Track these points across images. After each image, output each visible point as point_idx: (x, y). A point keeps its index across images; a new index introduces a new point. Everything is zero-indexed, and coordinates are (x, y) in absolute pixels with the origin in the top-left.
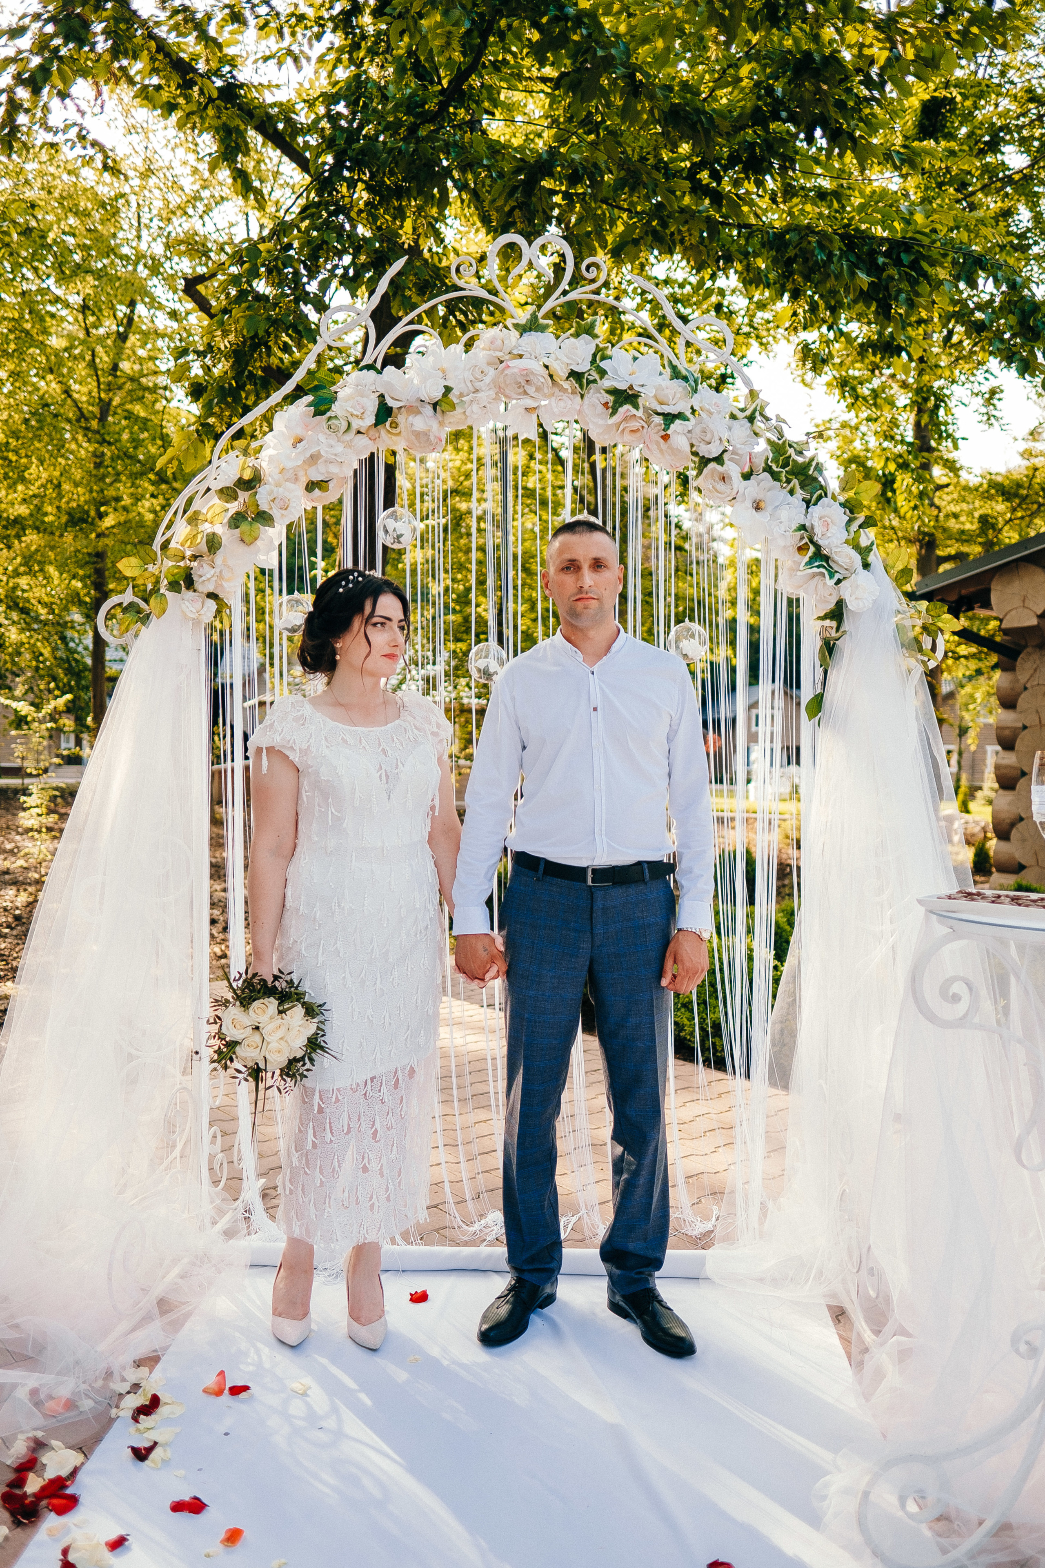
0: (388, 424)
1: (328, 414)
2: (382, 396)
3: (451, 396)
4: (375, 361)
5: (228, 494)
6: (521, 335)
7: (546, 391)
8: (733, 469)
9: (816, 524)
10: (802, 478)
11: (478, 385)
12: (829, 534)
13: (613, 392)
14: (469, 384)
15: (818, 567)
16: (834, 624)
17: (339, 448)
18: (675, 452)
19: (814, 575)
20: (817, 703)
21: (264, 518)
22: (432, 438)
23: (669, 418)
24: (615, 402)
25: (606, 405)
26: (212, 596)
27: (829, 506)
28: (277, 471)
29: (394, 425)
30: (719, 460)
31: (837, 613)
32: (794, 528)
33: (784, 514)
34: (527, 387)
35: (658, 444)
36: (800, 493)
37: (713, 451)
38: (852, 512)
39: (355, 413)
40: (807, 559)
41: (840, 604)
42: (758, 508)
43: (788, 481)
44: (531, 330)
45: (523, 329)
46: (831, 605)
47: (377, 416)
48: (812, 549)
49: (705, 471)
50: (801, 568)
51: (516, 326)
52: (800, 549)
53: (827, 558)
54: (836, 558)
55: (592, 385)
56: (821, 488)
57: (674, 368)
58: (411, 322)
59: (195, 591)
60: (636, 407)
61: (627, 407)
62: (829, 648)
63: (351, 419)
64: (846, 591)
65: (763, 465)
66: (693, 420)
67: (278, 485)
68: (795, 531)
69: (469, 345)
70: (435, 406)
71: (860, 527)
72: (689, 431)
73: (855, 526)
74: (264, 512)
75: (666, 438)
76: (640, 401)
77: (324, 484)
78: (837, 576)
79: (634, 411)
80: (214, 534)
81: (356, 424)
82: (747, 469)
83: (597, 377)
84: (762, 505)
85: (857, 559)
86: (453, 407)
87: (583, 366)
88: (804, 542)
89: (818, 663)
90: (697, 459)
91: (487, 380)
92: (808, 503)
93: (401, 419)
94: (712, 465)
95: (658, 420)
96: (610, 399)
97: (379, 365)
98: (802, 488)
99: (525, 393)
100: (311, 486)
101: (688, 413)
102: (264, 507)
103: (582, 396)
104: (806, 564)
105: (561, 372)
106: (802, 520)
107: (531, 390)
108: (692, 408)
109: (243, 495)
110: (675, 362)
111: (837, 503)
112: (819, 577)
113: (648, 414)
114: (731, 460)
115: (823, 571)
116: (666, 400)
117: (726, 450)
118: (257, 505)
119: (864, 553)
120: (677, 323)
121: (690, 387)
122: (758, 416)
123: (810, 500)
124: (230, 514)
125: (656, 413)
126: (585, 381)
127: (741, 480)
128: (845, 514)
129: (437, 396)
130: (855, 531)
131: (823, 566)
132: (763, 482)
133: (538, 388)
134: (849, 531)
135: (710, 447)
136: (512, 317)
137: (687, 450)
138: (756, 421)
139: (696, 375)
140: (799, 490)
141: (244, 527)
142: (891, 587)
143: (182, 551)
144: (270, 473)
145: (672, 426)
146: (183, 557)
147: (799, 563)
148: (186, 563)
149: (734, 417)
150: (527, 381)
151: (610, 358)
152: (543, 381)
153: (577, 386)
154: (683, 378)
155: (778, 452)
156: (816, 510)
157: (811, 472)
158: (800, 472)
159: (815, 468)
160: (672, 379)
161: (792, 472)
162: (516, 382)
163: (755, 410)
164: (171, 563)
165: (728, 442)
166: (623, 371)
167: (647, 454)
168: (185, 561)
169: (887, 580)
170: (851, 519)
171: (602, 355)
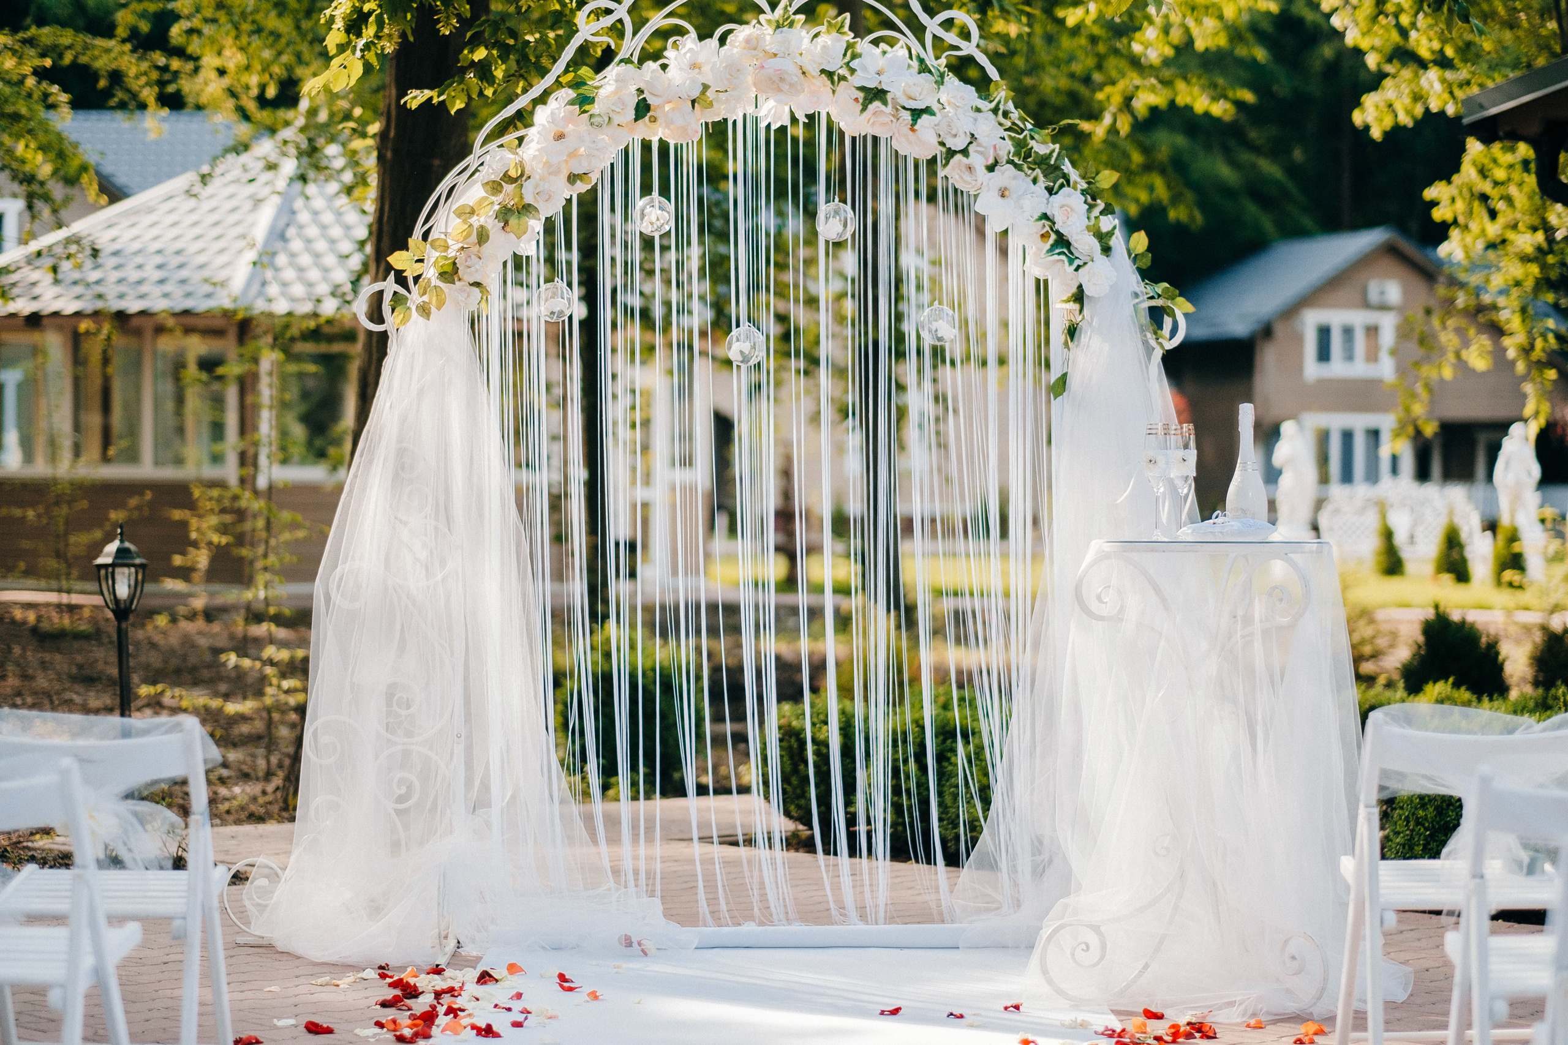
0: (647, 118)
1: (590, 112)
2: (640, 91)
3: (708, 93)
4: (632, 55)
5: (495, 187)
6: (774, 31)
7: (799, 88)
8: (978, 160)
9: (1056, 214)
10: (1044, 167)
11: (734, 82)
12: (1069, 223)
13: (862, 89)
14: (725, 82)
15: (1059, 254)
16: (1077, 306)
18: (923, 143)
19: (1055, 261)
20: (1062, 382)
21: (526, 209)
22: (690, 131)
23: (917, 114)
24: (865, 99)
25: (856, 100)
26: (477, 284)
27: (1069, 196)
28: (541, 164)
29: (654, 120)
30: (965, 152)
31: (1079, 297)
32: (1036, 217)
33: (1027, 203)
34: (782, 85)
35: (906, 135)
36: (1042, 182)
37: (958, 144)
38: (1094, 199)
39: (618, 110)
40: (1048, 246)
41: (1080, 287)
42: (1003, 196)
43: (1033, 170)
44: (782, 26)
45: (776, 26)
46: (1074, 290)
47: (636, 109)
48: (1053, 237)
49: (952, 161)
50: (1044, 255)
51: (769, 21)
52: (1042, 236)
53: (1067, 244)
54: (1076, 245)
55: (842, 82)
56: (1066, 177)
57: (921, 61)
58: (666, 17)
59: (460, 280)
60: (885, 103)
61: (876, 104)
62: (1072, 332)
63: (611, 115)
64: (1083, 277)
65: (1006, 157)
66: (939, 115)
67: (541, 178)
68: (1038, 220)
69: (723, 40)
70: (693, 102)
71: (1101, 213)
72: (937, 125)
73: (1096, 212)
74: (529, 205)
75: (912, 130)
76: (889, 97)
77: (585, 176)
78: (1077, 263)
79: (883, 107)
80: (482, 227)
81: (617, 119)
82: (991, 161)
83: (847, 75)
84: (1006, 193)
85: (1096, 245)
86: (711, 105)
87: (836, 64)
88: (1045, 230)
89: (1063, 344)
90: (944, 150)
91: (744, 78)
92: (1050, 191)
93: (658, 114)
94: (958, 157)
95: (907, 116)
96: (861, 95)
97: (635, 59)
98: (1045, 176)
99: (780, 90)
100: (573, 178)
101: (935, 107)
102: (529, 199)
103: (834, 92)
104: (1048, 251)
105: (813, 69)
106: (1043, 209)
107: (785, 87)
108: (938, 102)
109: (508, 188)
110: (923, 55)
111: (1079, 191)
112: (1060, 264)
113: (897, 110)
114: (977, 151)
115: (1063, 257)
116: (913, 95)
117: (971, 143)
118: (522, 198)
119: (1103, 239)
120: (923, 18)
121: (936, 82)
122: (1002, 107)
123: (1052, 188)
124: (497, 207)
125: (904, 108)
126: (836, 78)
127: (986, 171)
128: (1085, 202)
129: (695, 94)
130: (1096, 218)
131: (1064, 253)
132: (1007, 174)
133: (792, 85)
134: (1088, 218)
135: (957, 140)
136: (764, 12)
137: (934, 141)
138: (1000, 112)
139: (942, 70)
140: (1041, 178)
141: (513, 221)
142: (1130, 270)
143: (446, 241)
144: (535, 168)
145: (919, 121)
146: (447, 247)
147: (1042, 250)
148: (451, 253)
149: (978, 110)
150: (782, 79)
151: (860, 56)
152: (796, 79)
153: (829, 82)
154: (930, 72)
155: (1020, 145)
156: (1056, 199)
157: (1052, 162)
158: (1042, 162)
159: (1056, 160)
160: (920, 73)
161: (1035, 163)
162: (771, 79)
163: (999, 102)
164: (438, 254)
165: (972, 135)
166: (872, 70)
167: (896, 145)
168: (450, 251)
169: (1127, 263)
170: (1091, 207)
171: (851, 53)
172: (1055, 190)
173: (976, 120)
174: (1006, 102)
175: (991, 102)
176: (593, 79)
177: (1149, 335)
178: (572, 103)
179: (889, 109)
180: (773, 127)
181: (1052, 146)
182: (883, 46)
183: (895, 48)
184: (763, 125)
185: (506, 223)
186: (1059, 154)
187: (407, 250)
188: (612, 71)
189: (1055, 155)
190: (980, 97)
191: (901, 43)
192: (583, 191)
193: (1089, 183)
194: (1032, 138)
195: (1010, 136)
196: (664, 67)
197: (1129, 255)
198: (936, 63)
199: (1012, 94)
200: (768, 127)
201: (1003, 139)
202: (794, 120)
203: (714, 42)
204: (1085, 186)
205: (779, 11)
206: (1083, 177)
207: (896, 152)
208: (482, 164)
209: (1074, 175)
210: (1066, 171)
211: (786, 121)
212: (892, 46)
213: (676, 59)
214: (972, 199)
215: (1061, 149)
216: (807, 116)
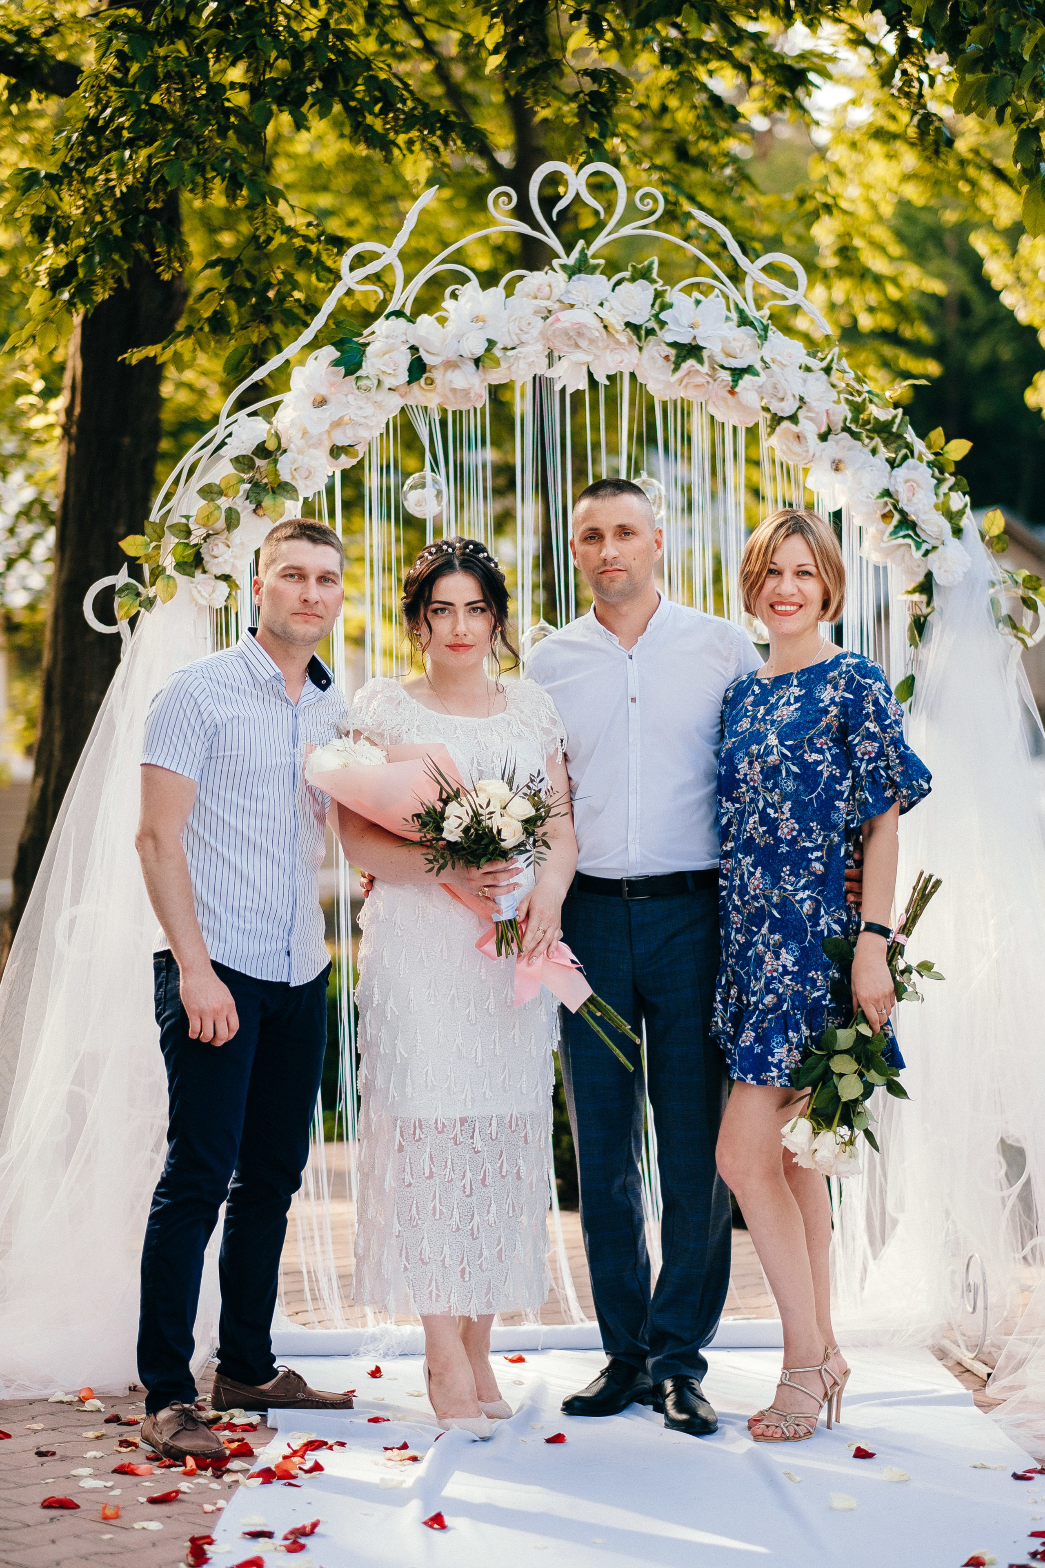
0: (422, 381)
1: (358, 374)
2: (414, 348)
3: (494, 351)
4: (404, 305)
5: (243, 463)
6: (570, 278)
7: (600, 344)
8: (809, 428)
9: (900, 490)
10: (885, 435)
11: (524, 338)
12: (915, 500)
13: (674, 345)
14: (515, 337)
15: (904, 537)
16: (924, 598)
17: (369, 410)
18: (744, 408)
19: (900, 545)
20: (909, 684)
21: (283, 489)
22: (472, 395)
23: (738, 373)
24: (678, 356)
25: (667, 358)
26: (226, 578)
27: (915, 468)
28: (300, 435)
29: (431, 382)
30: (793, 418)
31: (927, 587)
32: (877, 494)
33: (866, 477)
34: (580, 342)
35: (724, 399)
36: (884, 453)
37: (787, 408)
38: (942, 472)
39: (389, 371)
40: (891, 528)
41: (929, 576)
42: (837, 469)
43: (872, 439)
44: (580, 271)
45: (571, 272)
46: (920, 578)
47: (410, 370)
48: (897, 517)
49: (778, 429)
50: (885, 538)
51: (564, 267)
52: (884, 516)
53: (913, 526)
54: (923, 526)
55: (650, 337)
56: (909, 447)
57: (741, 312)
58: (443, 262)
59: (204, 572)
60: (701, 361)
61: (691, 363)
62: (919, 626)
63: (382, 377)
64: (934, 563)
65: (841, 424)
66: (763, 374)
67: (300, 452)
68: (878, 497)
69: (510, 289)
70: (477, 362)
71: (951, 489)
72: (761, 387)
73: (945, 488)
74: (286, 483)
75: (732, 392)
76: (705, 354)
77: (350, 449)
78: (925, 547)
79: (698, 366)
80: (230, 509)
81: (388, 382)
82: (824, 429)
83: (657, 328)
84: (841, 466)
85: (947, 526)
86: (497, 362)
87: (642, 316)
88: (887, 509)
89: (908, 643)
90: (769, 416)
91: (535, 332)
92: (892, 463)
93: (436, 375)
94: (786, 424)
95: (726, 376)
96: (672, 352)
97: (408, 311)
98: (886, 446)
99: (577, 346)
100: (336, 451)
101: (758, 366)
102: (285, 476)
103: (640, 349)
104: (892, 534)
105: (616, 322)
106: (884, 484)
107: (584, 344)
108: (762, 359)
109: (262, 464)
110: (742, 305)
111: (925, 464)
112: (903, 549)
113: (714, 368)
114: (807, 418)
115: (908, 541)
116: (733, 354)
117: (800, 407)
118: (276, 474)
119: (953, 517)
120: (743, 262)
121: (760, 337)
122: (834, 366)
123: (895, 459)
124: (248, 486)
125: (722, 367)
126: (643, 332)
127: (818, 441)
128: (933, 476)
129: (479, 351)
130: (945, 494)
131: (909, 536)
132: (842, 443)
133: (592, 341)
134: (936, 495)
135: (783, 404)
136: (559, 257)
137: (757, 404)
138: (833, 372)
139: (765, 322)
140: (882, 449)
141: (267, 501)
142: (985, 555)
143: (187, 525)
144: (292, 438)
145: (740, 382)
146: (189, 533)
147: (883, 533)
148: (194, 540)
149: (808, 369)
150: (580, 334)
151: (671, 306)
152: (597, 334)
153: (635, 338)
154: (751, 324)
155: (858, 409)
156: (901, 472)
157: (894, 430)
158: (883, 430)
159: (899, 426)
160: (739, 326)
161: (874, 430)
162: (567, 334)
163: (832, 360)
164: (177, 540)
165: (801, 399)
166: (685, 321)
167: (712, 410)
168: (192, 537)
169: (981, 547)
170: (940, 481)
171: (661, 303)
172: (897, 462)
173: (805, 381)
174: (840, 359)
175: (822, 360)
176: (361, 335)
177: (1008, 630)
178: (336, 363)
179: (705, 369)
180: (569, 391)
181: (894, 412)
182: (696, 294)
183: (712, 296)
184: (558, 388)
185: (259, 505)
186: (902, 419)
187: (143, 534)
188: (381, 326)
189: (898, 421)
190: (808, 354)
191: (717, 291)
192: (348, 466)
193: (936, 454)
194: (871, 401)
195: (847, 400)
196: (442, 321)
197: (983, 537)
198: (758, 314)
199: (845, 350)
200: (563, 391)
201: (838, 402)
202: (593, 383)
203: (498, 291)
204: (932, 457)
205: (575, 254)
206: (929, 447)
207: (712, 417)
208: (230, 435)
209: (919, 445)
210: (909, 440)
211: (583, 385)
212: (706, 297)
213: (456, 310)
214: (801, 472)
215: (904, 414)
216: (609, 377)
